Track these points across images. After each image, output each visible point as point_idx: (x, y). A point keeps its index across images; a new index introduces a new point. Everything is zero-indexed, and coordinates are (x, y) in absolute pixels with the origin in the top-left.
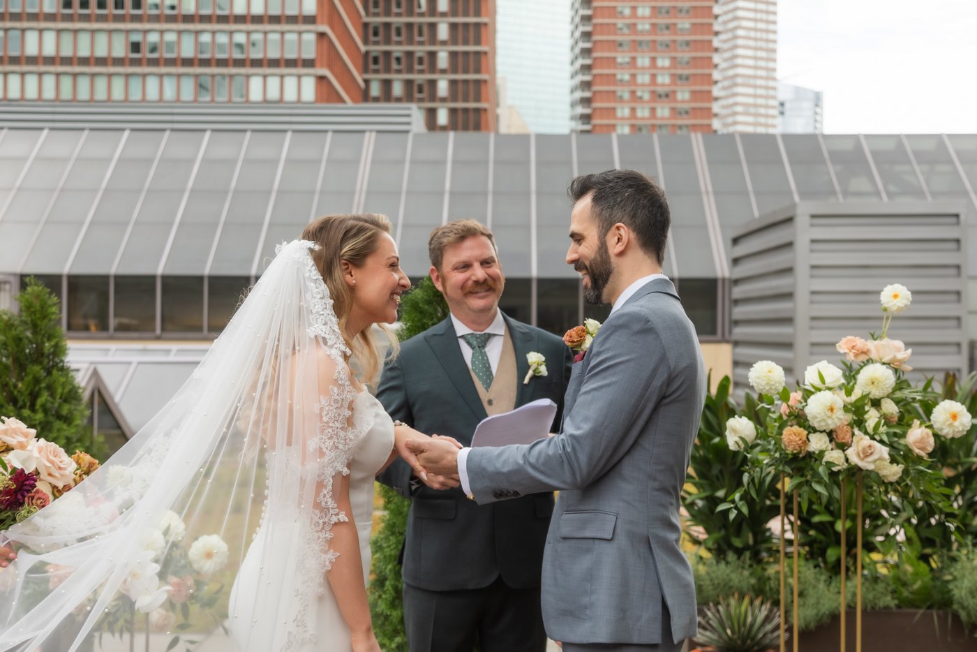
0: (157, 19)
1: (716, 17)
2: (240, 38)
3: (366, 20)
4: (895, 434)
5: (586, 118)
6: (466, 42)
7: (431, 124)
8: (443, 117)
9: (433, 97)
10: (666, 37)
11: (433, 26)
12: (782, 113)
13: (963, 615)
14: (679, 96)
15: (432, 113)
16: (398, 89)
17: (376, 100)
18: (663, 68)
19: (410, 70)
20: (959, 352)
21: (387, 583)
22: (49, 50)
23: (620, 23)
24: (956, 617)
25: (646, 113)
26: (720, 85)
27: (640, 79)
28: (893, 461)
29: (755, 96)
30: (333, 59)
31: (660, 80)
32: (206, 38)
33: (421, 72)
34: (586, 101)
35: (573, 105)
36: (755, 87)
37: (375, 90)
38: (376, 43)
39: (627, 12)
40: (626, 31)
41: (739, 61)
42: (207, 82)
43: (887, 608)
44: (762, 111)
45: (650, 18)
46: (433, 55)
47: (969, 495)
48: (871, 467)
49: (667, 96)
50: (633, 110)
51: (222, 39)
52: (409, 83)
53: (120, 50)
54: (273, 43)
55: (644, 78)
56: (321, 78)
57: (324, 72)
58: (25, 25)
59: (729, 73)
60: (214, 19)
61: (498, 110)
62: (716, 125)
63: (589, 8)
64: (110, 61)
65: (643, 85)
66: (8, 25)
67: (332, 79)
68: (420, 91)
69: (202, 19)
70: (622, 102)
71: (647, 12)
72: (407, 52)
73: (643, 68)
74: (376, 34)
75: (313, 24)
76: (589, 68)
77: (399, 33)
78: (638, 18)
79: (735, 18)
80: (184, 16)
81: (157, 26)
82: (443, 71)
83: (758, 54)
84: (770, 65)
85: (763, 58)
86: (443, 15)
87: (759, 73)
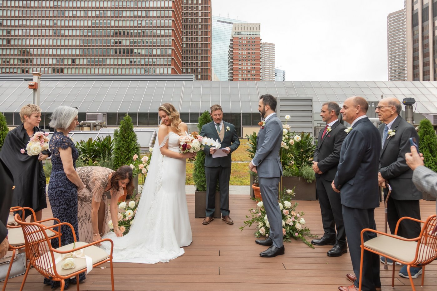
1: (261, 54)
2: (154, 60)
3: (182, 55)
4: (288, 141)
5: (232, 77)
6: (205, 60)
7: (197, 78)
8: (199, 77)
9: (197, 73)
10: (249, 59)
11: (197, 57)
12: (276, 76)
13: (304, 177)
14: (253, 72)
16: (189, 71)
17: (184, 73)
18: (249, 66)
19: (192, 67)
20: (312, 129)
21: (197, 169)
22: (112, 63)
23: (239, 56)
24: (303, 178)
25: (245, 76)
26: (262, 69)
28: (287, 146)
29: (270, 72)
30: (175, 64)
31: (248, 68)
32: (147, 60)
33: (195, 67)
34: (232, 73)
35: (229, 74)
36: (270, 70)
37: (184, 71)
38: (184, 60)
39: (241, 53)
40: (241, 57)
41: (266, 64)
42: (147, 69)
43: (290, 176)
44: (271, 75)
45: (246, 55)
46: (197, 63)
47: (306, 155)
48: (283, 147)
49: (250, 72)
50: (242, 75)
51: (150, 60)
52: (192, 69)
53: (128, 62)
54: (162, 61)
55: (245, 68)
56: (172, 68)
57: (173, 67)
58: (107, 57)
59: (264, 67)
60: (149, 55)
61: (212, 75)
62: (261, 78)
63: (232, 52)
64: (125, 65)
65: (245, 69)
66: (103, 57)
67: (175, 69)
68: (194, 71)
69: (146, 56)
70: (240, 73)
71: (245, 53)
72: (191, 62)
73: (244, 66)
74: (184, 58)
75: (171, 56)
76: (232, 65)
77: (190, 58)
78: (243, 55)
79: (265, 55)
80: (142, 55)
81: (136, 57)
82: (200, 67)
83: (270, 62)
84: (273, 65)
85: (271, 64)
86: (200, 54)
87: (271, 67)
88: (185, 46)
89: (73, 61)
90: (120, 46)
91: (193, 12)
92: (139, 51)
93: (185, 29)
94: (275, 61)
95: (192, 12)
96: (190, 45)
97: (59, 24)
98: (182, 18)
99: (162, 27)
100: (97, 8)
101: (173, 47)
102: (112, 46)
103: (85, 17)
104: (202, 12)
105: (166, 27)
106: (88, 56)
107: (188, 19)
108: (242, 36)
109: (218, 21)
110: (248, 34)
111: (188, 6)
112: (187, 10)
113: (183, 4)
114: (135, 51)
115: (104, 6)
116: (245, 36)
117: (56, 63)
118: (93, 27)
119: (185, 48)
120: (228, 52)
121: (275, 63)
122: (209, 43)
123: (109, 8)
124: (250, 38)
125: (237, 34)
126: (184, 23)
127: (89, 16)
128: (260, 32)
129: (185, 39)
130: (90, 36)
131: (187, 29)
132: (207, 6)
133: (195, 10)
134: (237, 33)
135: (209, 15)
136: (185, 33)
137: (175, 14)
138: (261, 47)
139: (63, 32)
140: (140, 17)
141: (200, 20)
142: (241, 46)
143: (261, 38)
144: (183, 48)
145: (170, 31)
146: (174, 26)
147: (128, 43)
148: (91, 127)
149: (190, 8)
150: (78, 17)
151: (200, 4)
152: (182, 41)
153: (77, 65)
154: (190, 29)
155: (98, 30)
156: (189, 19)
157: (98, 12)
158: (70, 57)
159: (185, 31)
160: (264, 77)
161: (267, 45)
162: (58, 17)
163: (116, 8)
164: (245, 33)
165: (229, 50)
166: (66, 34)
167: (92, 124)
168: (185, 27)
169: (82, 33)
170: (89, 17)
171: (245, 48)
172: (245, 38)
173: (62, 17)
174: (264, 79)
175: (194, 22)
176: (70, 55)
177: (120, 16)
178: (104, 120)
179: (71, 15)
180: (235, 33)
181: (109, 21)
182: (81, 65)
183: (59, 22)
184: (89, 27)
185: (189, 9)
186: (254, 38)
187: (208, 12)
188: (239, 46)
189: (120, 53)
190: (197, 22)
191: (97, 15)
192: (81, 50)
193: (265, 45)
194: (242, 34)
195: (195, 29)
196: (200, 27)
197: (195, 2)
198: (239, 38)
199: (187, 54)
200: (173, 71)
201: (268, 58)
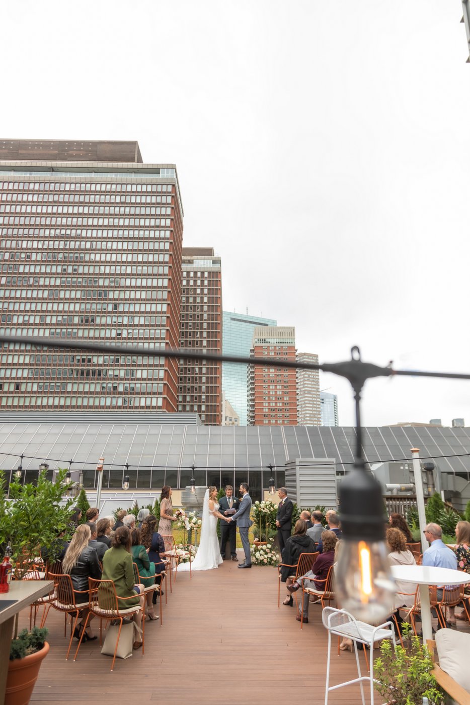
0: (111, 379)
1: (297, 372)
2: (138, 386)
3: (178, 376)
5: (253, 406)
6: (212, 383)
7: (200, 411)
8: (203, 408)
9: (200, 401)
10: (280, 379)
11: (201, 378)
12: (323, 403)
14: (285, 399)
15: (200, 407)
16: (188, 398)
18: (279, 389)
19: (193, 392)
22: (75, 389)
23: (264, 374)
25: (274, 404)
26: (299, 395)
27: (271, 393)
29: (312, 398)
30: (168, 391)
31: (278, 393)
32: (127, 385)
33: (197, 393)
34: (252, 400)
35: (248, 401)
36: (312, 394)
37: (181, 399)
38: (181, 383)
39: (266, 370)
40: (266, 377)
41: (306, 385)
42: (126, 399)
44: (315, 403)
45: (274, 372)
46: (200, 387)
49: (281, 398)
50: (269, 403)
51: (132, 385)
52: (192, 396)
53: (98, 389)
54: (149, 387)
55: (272, 393)
56: (164, 398)
57: (165, 396)
58: (68, 381)
59: (303, 389)
60: (130, 379)
61: (223, 405)
62: (298, 408)
63: (253, 369)
64: (95, 393)
65: (272, 395)
66: (62, 381)
67: (168, 398)
68: (196, 399)
69: (126, 379)
70: (265, 401)
71: (273, 370)
72: (191, 386)
73: (272, 389)
74: (181, 380)
75: (163, 380)
76: (254, 389)
77: (189, 380)
78: (270, 372)
79: (304, 371)
80: (120, 378)
81: (111, 382)
82: (204, 393)
83: (313, 383)
84: (317, 387)
85: (314, 385)
86: (204, 374)
87: (313, 389)
88: (182, 362)
89: (17, 387)
90: (88, 365)
91: (195, 314)
92: (117, 373)
93: (183, 338)
94: (320, 381)
96: (189, 360)
97: (2, 334)
98: (180, 322)
100: (60, 312)
101: (166, 367)
102: (77, 365)
103: (41, 325)
104: (208, 314)
105: (157, 339)
106: (41, 379)
107: (188, 323)
108: (268, 344)
109: (233, 319)
110: (276, 343)
111: (188, 306)
112: (187, 311)
113: (180, 303)
114: (111, 372)
115: (70, 310)
116: (273, 345)
118: (52, 338)
119: (181, 365)
120: (248, 368)
121: (320, 384)
123: (76, 312)
124: (280, 348)
125: (260, 343)
126: (182, 329)
127: (47, 323)
128: (294, 339)
130: (45, 351)
131: (186, 337)
132: (215, 306)
133: (198, 311)
134: (260, 340)
135: (219, 318)
136: (182, 343)
140: (120, 325)
141: (205, 326)
143: (296, 348)
146: (168, 337)
147: (101, 362)
150: (31, 324)
151: (206, 303)
153: (22, 393)
154: (190, 338)
156: (190, 324)
157: (60, 318)
158: (14, 381)
159: (183, 340)
160: (304, 406)
161: (307, 357)
162: (2, 324)
163: (87, 312)
164: (273, 340)
165: (249, 365)
166: (11, 348)
168: (183, 335)
170: (47, 325)
173: (8, 324)
174: (304, 409)
175: (196, 327)
176: (13, 378)
177: (92, 323)
179: (20, 321)
180: (257, 340)
181: (75, 331)
182: (28, 393)
185: (190, 310)
186: (286, 348)
187: (217, 314)
189: (88, 375)
190: (202, 328)
191: (59, 321)
192: (30, 371)
193: (304, 357)
194: (267, 342)
195: (198, 338)
196: (205, 335)
197: (198, 300)
198: (264, 348)
199: (185, 374)
200: (165, 402)
201: (309, 376)
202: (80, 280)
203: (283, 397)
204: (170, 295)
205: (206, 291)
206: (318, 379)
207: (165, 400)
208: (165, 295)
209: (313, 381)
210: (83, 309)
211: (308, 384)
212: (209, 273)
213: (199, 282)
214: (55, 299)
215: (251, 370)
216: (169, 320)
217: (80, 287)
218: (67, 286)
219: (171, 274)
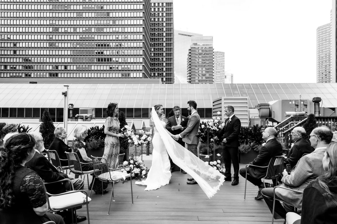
0: (115, 63)
1: (213, 61)
2: (129, 66)
3: (151, 62)
5: (190, 79)
6: (168, 66)
8: (164, 79)
9: (163, 76)
10: (204, 64)
11: (163, 63)
12: (226, 78)
14: (207, 75)
15: (162, 79)
16: (156, 75)
18: (204, 70)
19: (159, 71)
22: (96, 69)
25: (201, 78)
26: (214, 73)
27: (200, 72)
29: (220, 75)
30: (145, 70)
31: (203, 72)
32: (123, 66)
33: (161, 71)
34: (190, 76)
35: (188, 77)
37: (152, 75)
39: (197, 60)
40: (197, 63)
42: (123, 74)
44: (222, 78)
45: (201, 61)
46: (163, 68)
49: (204, 75)
50: (198, 77)
51: (126, 66)
52: (158, 73)
53: (108, 69)
54: (135, 67)
56: (143, 73)
57: (144, 72)
58: (92, 64)
59: (216, 71)
60: (124, 63)
61: (174, 78)
62: (213, 80)
63: (190, 60)
64: (106, 71)
65: (200, 73)
66: (89, 64)
67: (145, 73)
68: (160, 75)
69: (123, 63)
70: (197, 76)
71: (201, 60)
72: (158, 68)
73: (200, 70)
74: (152, 65)
75: (142, 63)
76: (190, 70)
77: (157, 65)
78: (199, 61)
79: (217, 61)
80: (119, 62)
82: (164, 71)
83: (221, 67)
84: (223, 69)
85: (222, 68)
86: (164, 61)
87: (221, 71)
88: (152, 55)
89: (66, 68)
90: (102, 56)
92: (117, 59)
93: (153, 42)
94: (225, 66)
95: (158, 28)
96: (156, 54)
97: (54, 38)
98: (151, 32)
99: (135, 40)
100: (84, 25)
101: (143, 56)
102: (96, 56)
103: (74, 33)
104: (166, 28)
105: (138, 40)
106: (77, 63)
108: (198, 46)
109: (180, 34)
110: (203, 45)
111: (155, 23)
112: (155, 26)
113: (151, 21)
114: (114, 59)
115: (89, 24)
116: (201, 46)
117: (52, 69)
118: (81, 40)
119: (152, 56)
120: (187, 59)
122: (172, 52)
123: (93, 25)
124: (205, 48)
125: (194, 45)
126: (152, 36)
127: (77, 32)
128: (212, 43)
129: (152, 50)
130: (78, 48)
131: (154, 41)
132: (170, 23)
133: (160, 26)
135: (172, 30)
136: (152, 45)
137: (145, 30)
138: (213, 55)
139: (57, 44)
140: (117, 33)
141: (164, 34)
142: (197, 54)
143: (213, 48)
144: (151, 57)
145: (141, 44)
146: (144, 39)
147: (108, 54)
148: (84, 119)
149: (157, 24)
150: (69, 33)
151: (164, 21)
152: (151, 51)
153: (69, 71)
154: (157, 41)
155: (85, 43)
156: (156, 34)
157: (84, 29)
158: (63, 64)
159: (153, 43)
160: (216, 79)
161: (218, 53)
162: (53, 33)
163: (99, 25)
164: (201, 44)
165: (188, 57)
166: (60, 46)
167: (84, 117)
168: (152, 40)
169: (72, 45)
170: (78, 33)
171: (200, 56)
172: (201, 48)
173: (56, 33)
174: (216, 81)
175: (160, 35)
176: (63, 63)
177: (102, 32)
178: (93, 114)
179: (63, 31)
180: (192, 44)
181: (93, 36)
182: (72, 71)
183: (54, 36)
184: (78, 40)
185: (156, 26)
186: (208, 48)
187: (171, 28)
188: (196, 54)
189: (102, 61)
190: (163, 36)
191: (84, 31)
192: (71, 59)
193: (217, 53)
194: (198, 45)
195: (161, 41)
196: (164, 40)
197: (160, 20)
198: (196, 48)
199: (155, 61)
200: (144, 75)
201: (219, 64)
202: (93, 6)
203: (206, 74)
204: (144, 15)
205: (164, 15)
206: (224, 65)
207: (144, 74)
208: (141, 15)
209: (222, 66)
210: (96, 24)
211: (219, 68)
212: (166, 3)
213: (161, 9)
214: (81, 18)
215: (189, 60)
216: (144, 29)
217: (93, 10)
218: (87, 10)
219: (144, 2)
